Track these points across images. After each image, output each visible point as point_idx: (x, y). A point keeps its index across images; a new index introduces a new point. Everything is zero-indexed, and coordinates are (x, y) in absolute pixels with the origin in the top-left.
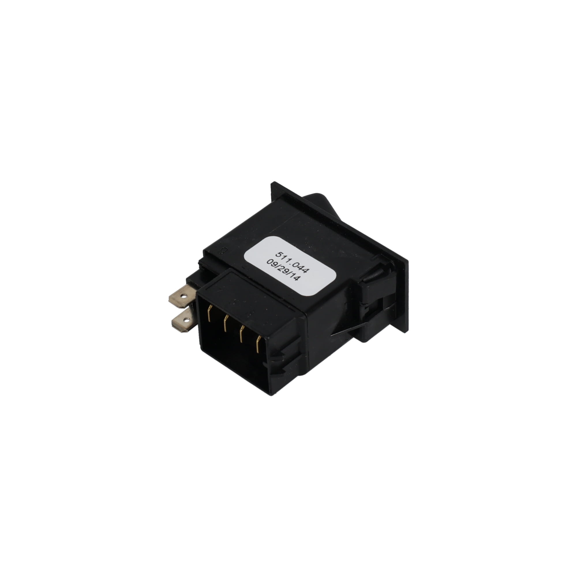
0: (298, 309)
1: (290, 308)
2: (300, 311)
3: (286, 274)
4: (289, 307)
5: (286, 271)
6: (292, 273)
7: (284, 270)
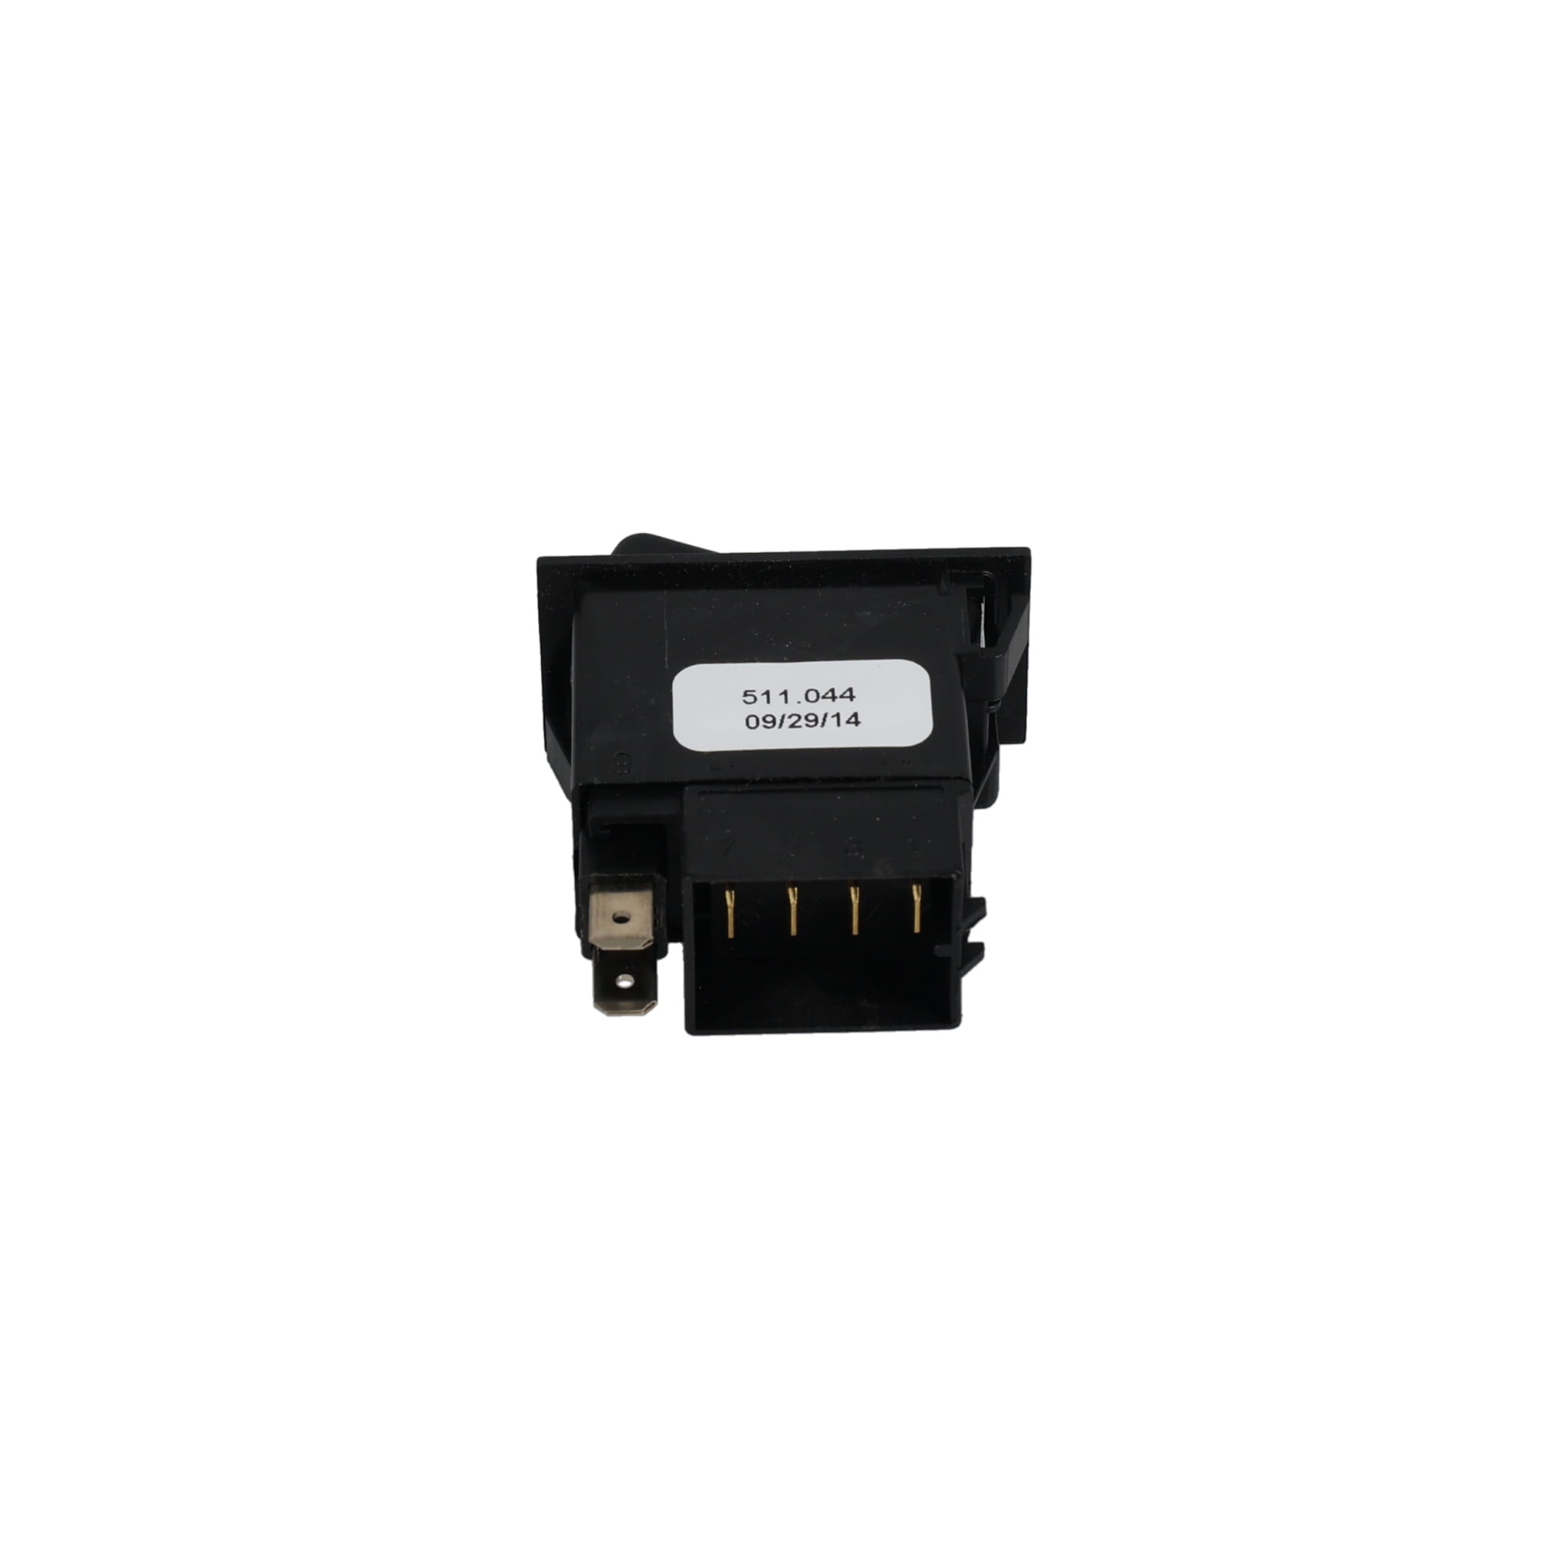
0: (942, 778)
1: (920, 788)
2: (949, 778)
3: (820, 724)
4: (916, 785)
5: (814, 721)
6: (829, 717)
7: (803, 719)
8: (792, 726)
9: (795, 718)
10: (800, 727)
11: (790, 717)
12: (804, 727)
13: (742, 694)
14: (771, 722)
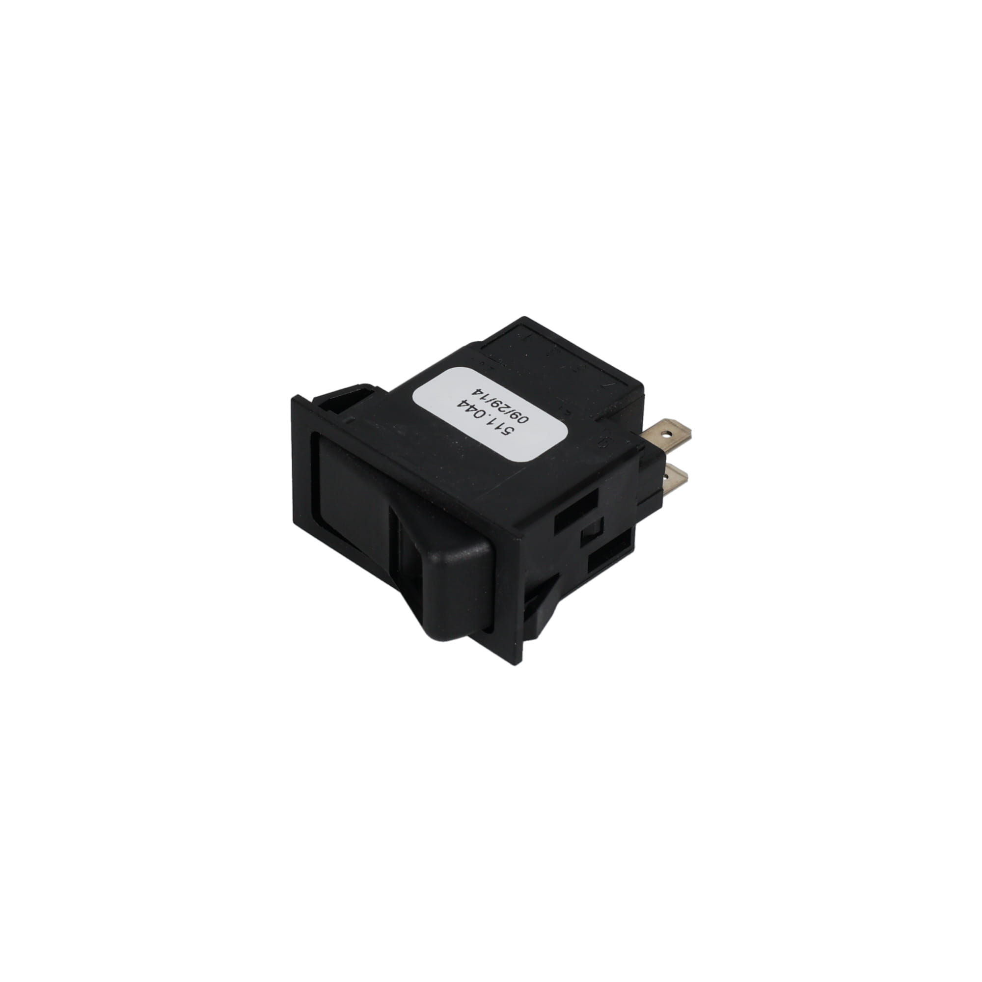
3: (495, 400)
5: (495, 403)
6: (486, 401)
7: (500, 406)
8: (508, 407)
9: (502, 409)
10: (506, 405)
11: (504, 411)
12: (504, 403)
13: (509, 435)
14: (515, 415)
